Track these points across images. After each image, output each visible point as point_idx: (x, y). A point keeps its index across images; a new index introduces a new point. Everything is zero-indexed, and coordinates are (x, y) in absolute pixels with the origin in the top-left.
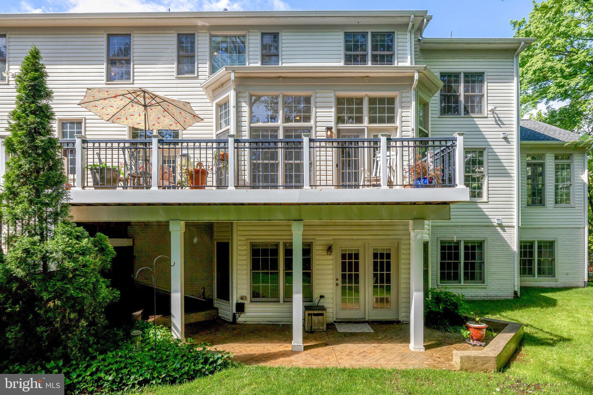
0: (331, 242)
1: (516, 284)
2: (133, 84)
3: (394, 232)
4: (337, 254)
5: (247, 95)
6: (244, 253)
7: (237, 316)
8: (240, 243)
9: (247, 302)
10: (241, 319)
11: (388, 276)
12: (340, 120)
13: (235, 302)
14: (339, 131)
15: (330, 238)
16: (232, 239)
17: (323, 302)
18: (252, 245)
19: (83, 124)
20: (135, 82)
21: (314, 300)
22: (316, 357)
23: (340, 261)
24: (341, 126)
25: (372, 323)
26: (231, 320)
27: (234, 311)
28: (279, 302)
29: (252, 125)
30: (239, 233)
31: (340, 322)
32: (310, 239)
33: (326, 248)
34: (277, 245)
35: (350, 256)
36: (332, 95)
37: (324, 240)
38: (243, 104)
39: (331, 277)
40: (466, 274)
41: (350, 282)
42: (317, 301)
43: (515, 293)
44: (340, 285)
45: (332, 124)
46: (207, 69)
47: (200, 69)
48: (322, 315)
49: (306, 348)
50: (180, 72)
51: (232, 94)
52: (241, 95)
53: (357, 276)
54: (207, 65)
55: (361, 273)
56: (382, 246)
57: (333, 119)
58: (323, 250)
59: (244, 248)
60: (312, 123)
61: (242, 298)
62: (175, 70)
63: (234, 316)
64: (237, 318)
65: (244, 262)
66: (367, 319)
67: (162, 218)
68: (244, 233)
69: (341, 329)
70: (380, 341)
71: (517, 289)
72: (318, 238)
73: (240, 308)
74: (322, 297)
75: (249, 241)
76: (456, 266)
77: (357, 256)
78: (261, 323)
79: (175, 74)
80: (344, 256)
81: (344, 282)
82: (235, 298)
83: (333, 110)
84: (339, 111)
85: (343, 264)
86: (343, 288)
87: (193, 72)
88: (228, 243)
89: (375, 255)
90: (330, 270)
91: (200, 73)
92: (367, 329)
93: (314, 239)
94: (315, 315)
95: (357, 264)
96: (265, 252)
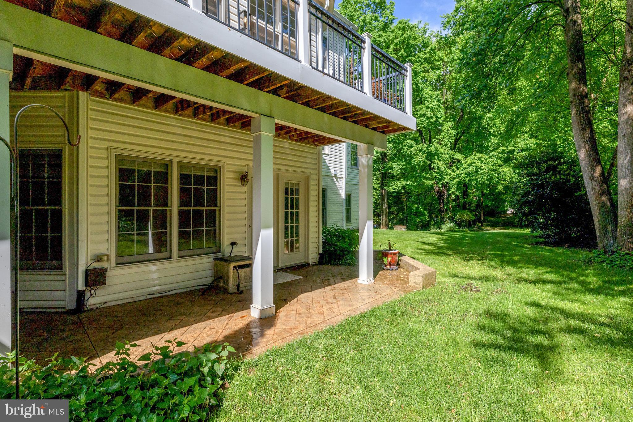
0: (244, 169)
3: (304, 165)
7: (88, 294)
9: (110, 264)
10: (96, 299)
13: (82, 268)
15: (243, 163)
18: (120, 159)
21: (223, 249)
25: (286, 270)
26: (73, 306)
27: (81, 286)
28: (170, 258)
32: (219, 161)
33: (238, 176)
34: (167, 166)
37: (235, 165)
42: (227, 250)
48: (249, 265)
56: (293, 180)
58: (234, 179)
59: (104, 163)
61: (99, 258)
63: (81, 295)
64: (86, 299)
65: (104, 191)
66: (280, 266)
68: (101, 136)
72: (228, 161)
73: (95, 278)
74: (233, 244)
75: (114, 152)
78: (137, 299)
82: (83, 262)
89: (286, 190)
90: (242, 206)
92: (291, 276)
93: (224, 162)
94: (241, 267)
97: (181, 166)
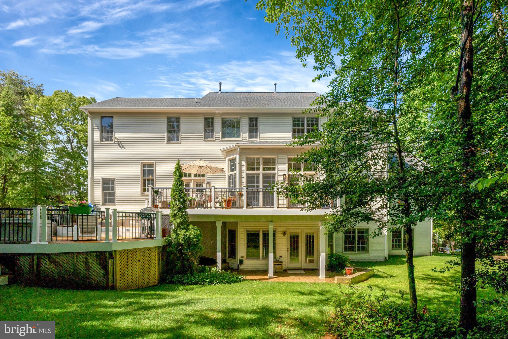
0: (285, 230)
1: (386, 253)
2: (181, 144)
3: (316, 225)
4: (287, 236)
5: (244, 157)
6: (243, 235)
7: (240, 266)
8: (241, 230)
9: (244, 259)
10: (242, 267)
11: (313, 247)
12: (289, 170)
13: (239, 259)
14: (289, 175)
15: (285, 228)
16: (237, 229)
17: (281, 259)
18: (247, 231)
19: (154, 165)
20: (182, 143)
22: (279, 280)
23: (289, 239)
24: (290, 173)
25: (304, 270)
26: (237, 268)
28: (259, 259)
29: (247, 172)
30: (241, 225)
31: (289, 269)
33: (282, 233)
34: (259, 231)
35: (294, 237)
36: (286, 157)
37: (282, 229)
38: (243, 162)
39: (285, 247)
40: (358, 247)
41: (294, 250)
42: (278, 259)
43: (386, 258)
44: (289, 251)
45: (286, 172)
46: (220, 136)
47: (216, 136)
48: (281, 265)
49: (274, 278)
50: (206, 138)
51: (237, 157)
52: (241, 157)
53: (298, 247)
54: (220, 134)
55: (300, 245)
56: (310, 232)
57: (286, 169)
59: (243, 232)
60: (276, 171)
61: (242, 257)
62: (203, 136)
63: (238, 265)
65: (243, 240)
66: (302, 268)
67: (213, 220)
68: (243, 225)
69: (289, 272)
70: (306, 276)
71: (387, 255)
72: (279, 228)
73: (241, 262)
74: (280, 257)
75: (246, 229)
76: (353, 243)
77: (298, 237)
79: (203, 138)
80: (291, 237)
81: (291, 249)
82: (239, 257)
83: (287, 165)
84: (289, 165)
85: (291, 241)
86: (291, 253)
87: (212, 137)
88: (235, 230)
89: (307, 237)
90: (284, 244)
91: (216, 138)
92: (302, 272)
94: (278, 265)
95: (298, 241)
96: (253, 234)
97: (263, 231)
